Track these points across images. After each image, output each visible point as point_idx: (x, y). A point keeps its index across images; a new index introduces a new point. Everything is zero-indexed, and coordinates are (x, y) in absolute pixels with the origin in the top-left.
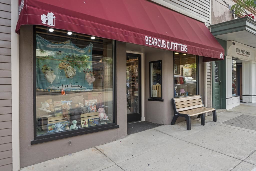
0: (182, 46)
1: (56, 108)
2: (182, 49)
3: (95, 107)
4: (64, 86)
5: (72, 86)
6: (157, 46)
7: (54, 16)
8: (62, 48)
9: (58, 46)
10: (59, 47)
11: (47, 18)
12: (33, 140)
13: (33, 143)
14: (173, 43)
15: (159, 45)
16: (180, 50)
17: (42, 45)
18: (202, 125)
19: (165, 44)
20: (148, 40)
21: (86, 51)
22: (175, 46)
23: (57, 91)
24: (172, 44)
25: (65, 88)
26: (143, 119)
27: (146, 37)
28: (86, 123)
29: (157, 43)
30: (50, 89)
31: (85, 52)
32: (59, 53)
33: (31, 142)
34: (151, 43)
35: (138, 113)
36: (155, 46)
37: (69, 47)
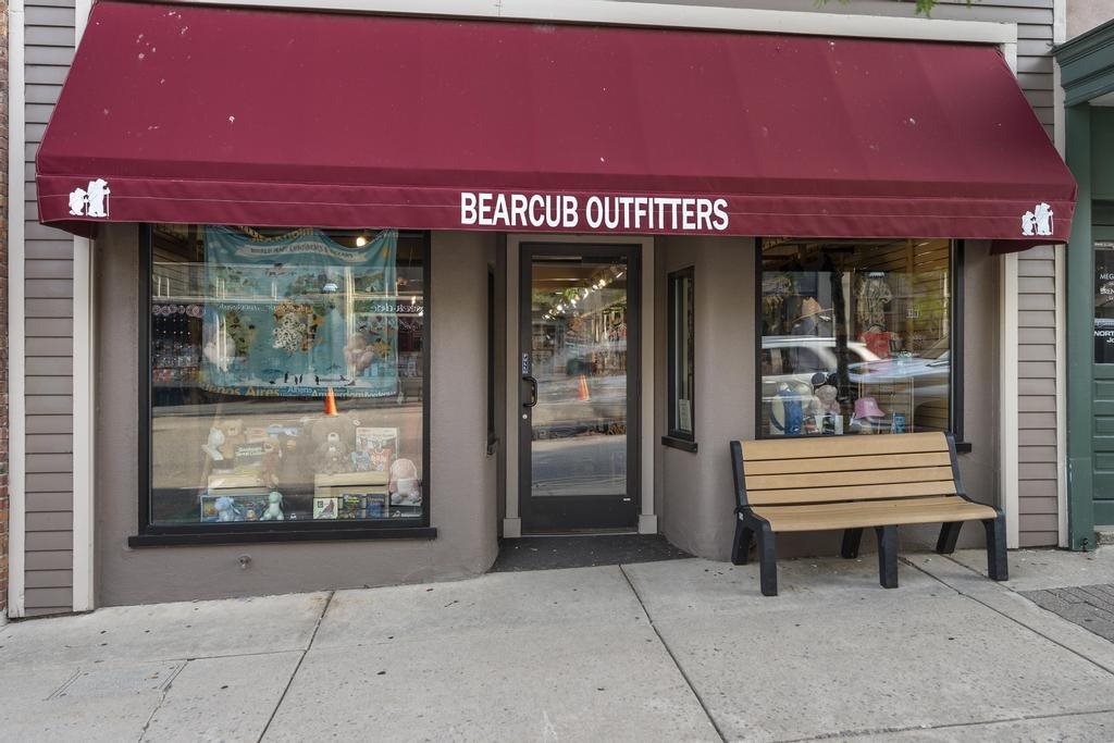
0: (692, 208)
1: (241, 449)
2: (691, 220)
3: (384, 455)
4: (291, 379)
5: (317, 380)
6: (525, 223)
7: (105, 188)
8: (284, 252)
9: (273, 247)
10: (276, 250)
11: (86, 197)
12: (135, 533)
13: (134, 543)
14: (627, 201)
15: (537, 218)
16: (675, 226)
17: (223, 251)
18: (884, 584)
19: (573, 211)
20: (477, 208)
21: (370, 257)
22: (639, 213)
23: (267, 394)
24: (622, 206)
25: (294, 384)
26: (648, 524)
27: (465, 196)
28: (332, 504)
29: (527, 213)
30: (246, 389)
31: (365, 260)
32: (277, 271)
33: (130, 539)
34: (488, 215)
35: (624, 496)
36: (514, 223)
37: (308, 247)
